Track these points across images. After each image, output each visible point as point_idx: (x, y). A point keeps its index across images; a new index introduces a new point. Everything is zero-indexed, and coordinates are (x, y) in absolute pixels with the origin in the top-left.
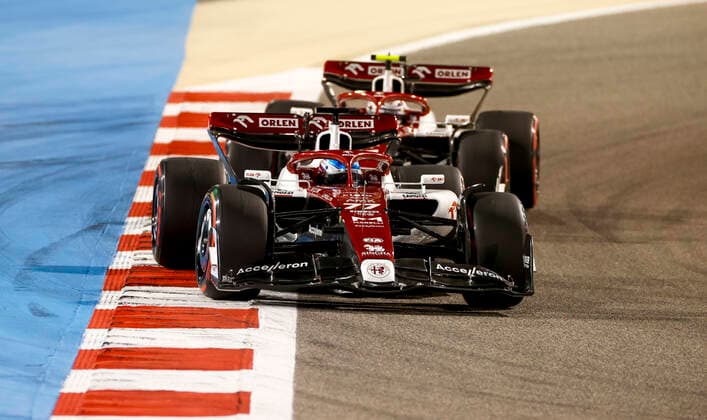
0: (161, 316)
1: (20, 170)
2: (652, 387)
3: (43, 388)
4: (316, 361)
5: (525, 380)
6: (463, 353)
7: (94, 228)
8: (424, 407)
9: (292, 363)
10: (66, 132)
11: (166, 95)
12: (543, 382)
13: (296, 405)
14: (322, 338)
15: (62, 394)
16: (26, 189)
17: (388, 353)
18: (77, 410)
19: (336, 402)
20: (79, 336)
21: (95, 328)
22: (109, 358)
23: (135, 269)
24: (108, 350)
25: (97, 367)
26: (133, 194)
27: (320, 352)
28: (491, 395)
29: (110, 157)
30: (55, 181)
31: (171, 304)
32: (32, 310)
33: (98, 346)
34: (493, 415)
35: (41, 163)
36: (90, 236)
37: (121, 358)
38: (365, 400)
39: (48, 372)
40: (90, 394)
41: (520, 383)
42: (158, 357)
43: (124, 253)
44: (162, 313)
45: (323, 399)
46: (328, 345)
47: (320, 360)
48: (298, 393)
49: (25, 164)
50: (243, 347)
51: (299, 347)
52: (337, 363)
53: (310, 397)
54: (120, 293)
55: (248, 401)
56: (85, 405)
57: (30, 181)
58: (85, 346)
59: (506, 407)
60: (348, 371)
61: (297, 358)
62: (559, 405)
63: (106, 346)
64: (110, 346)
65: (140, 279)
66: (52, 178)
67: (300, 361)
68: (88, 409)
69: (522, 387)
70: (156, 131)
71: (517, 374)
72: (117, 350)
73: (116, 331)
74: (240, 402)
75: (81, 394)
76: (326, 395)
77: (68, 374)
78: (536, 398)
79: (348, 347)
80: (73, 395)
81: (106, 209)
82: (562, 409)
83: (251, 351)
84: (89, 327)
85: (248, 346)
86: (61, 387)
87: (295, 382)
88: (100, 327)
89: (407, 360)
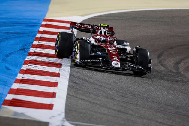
0: (36, 72)
1: (6, 34)
2: (153, 101)
3: (6, 87)
4: (73, 87)
5: (122, 96)
6: (108, 88)
7: (23, 49)
8: (98, 100)
9: (67, 87)
10: (18, 26)
11: (43, 19)
12: (127, 97)
13: (67, 97)
14: (75, 81)
15: (11, 89)
16: (7, 38)
17: (90, 86)
18: (14, 93)
19: (77, 97)
20: (16, 75)
21: (20, 73)
22: (23, 81)
23: (31, 60)
24: (23, 79)
25: (20, 83)
26: (33, 42)
27: (74, 85)
28: (114, 99)
29: (28, 33)
30: (14, 37)
31: (39, 70)
32: (5, 68)
33: (21, 78)
34: (114, 104)
35: (11, 33)
36: (21, 51)
37: (26, 82)
38: (83, 97)
39: (8, 83)
40: (18, 90)
41: (122, 97)
42: (35, 82)
43: (29, 56)
44: (37, 71)
45: (74, 96)
46: (76, 83)
47: (74, 87)
48: (68, 94)
49: (8, 33)
50: (56, 82)
51: (69, 83)
52: (78, 88)
53: (70, 95)
54: (27, 66)
55: (56, 95)
56: (16, 92)
57: (8, 37)
58: (17, 78)
59: (117, 102)
60: (80, 90)
61: (68, 86)
62: (130, 103)
63: (23, 78)
64: (24, 78)
65: (32, 63)
66: (13, 36)
67: (69, 86)
68: (17, 93)
69: (122, 98)
70: (39, 28)
71: (121, 95)
72: (25, 79)
73: (25, 75)
74: (54, 95)
75: (15, 89)
76: (74, 95)
77: (13, 84)
78: (125, 101)
79: (81, 84)
80: (14, 89)
81: (25, 45)
82: (131, 104)
83: (57, 83)
84: (19, 73)
85: (57, 82)
86: (11, 87)
87: (67, 91)
88: (22, 74)
89: (95, 89)
